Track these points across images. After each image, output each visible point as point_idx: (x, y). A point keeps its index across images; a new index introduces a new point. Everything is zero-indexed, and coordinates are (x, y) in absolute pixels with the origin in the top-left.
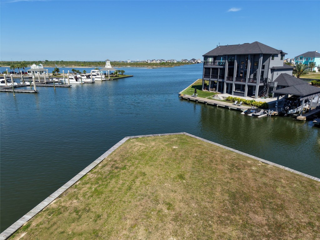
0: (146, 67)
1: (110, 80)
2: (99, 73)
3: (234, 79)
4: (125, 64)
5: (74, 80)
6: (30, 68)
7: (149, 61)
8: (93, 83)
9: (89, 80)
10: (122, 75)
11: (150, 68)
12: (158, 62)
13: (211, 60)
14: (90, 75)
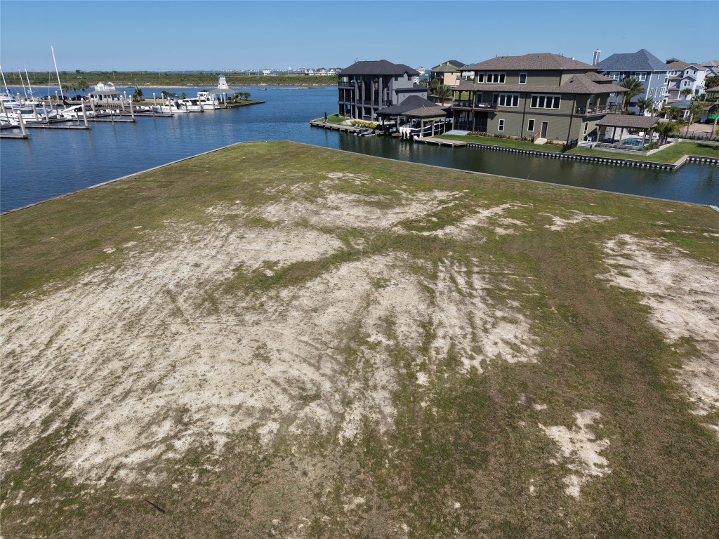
0: (298, 86)
1: (226, 108)
2: (210, 97)
3: (373, 103)
4: (255, 78)
5: (175, 108)
6: (94, 89)
7: (311, 72)
8: (202, 111)
9: (196, 108)
10: (246, 100)
11: (305, 86)
12: (331, 73)
13: (345, 79)
14: (198, 101)
